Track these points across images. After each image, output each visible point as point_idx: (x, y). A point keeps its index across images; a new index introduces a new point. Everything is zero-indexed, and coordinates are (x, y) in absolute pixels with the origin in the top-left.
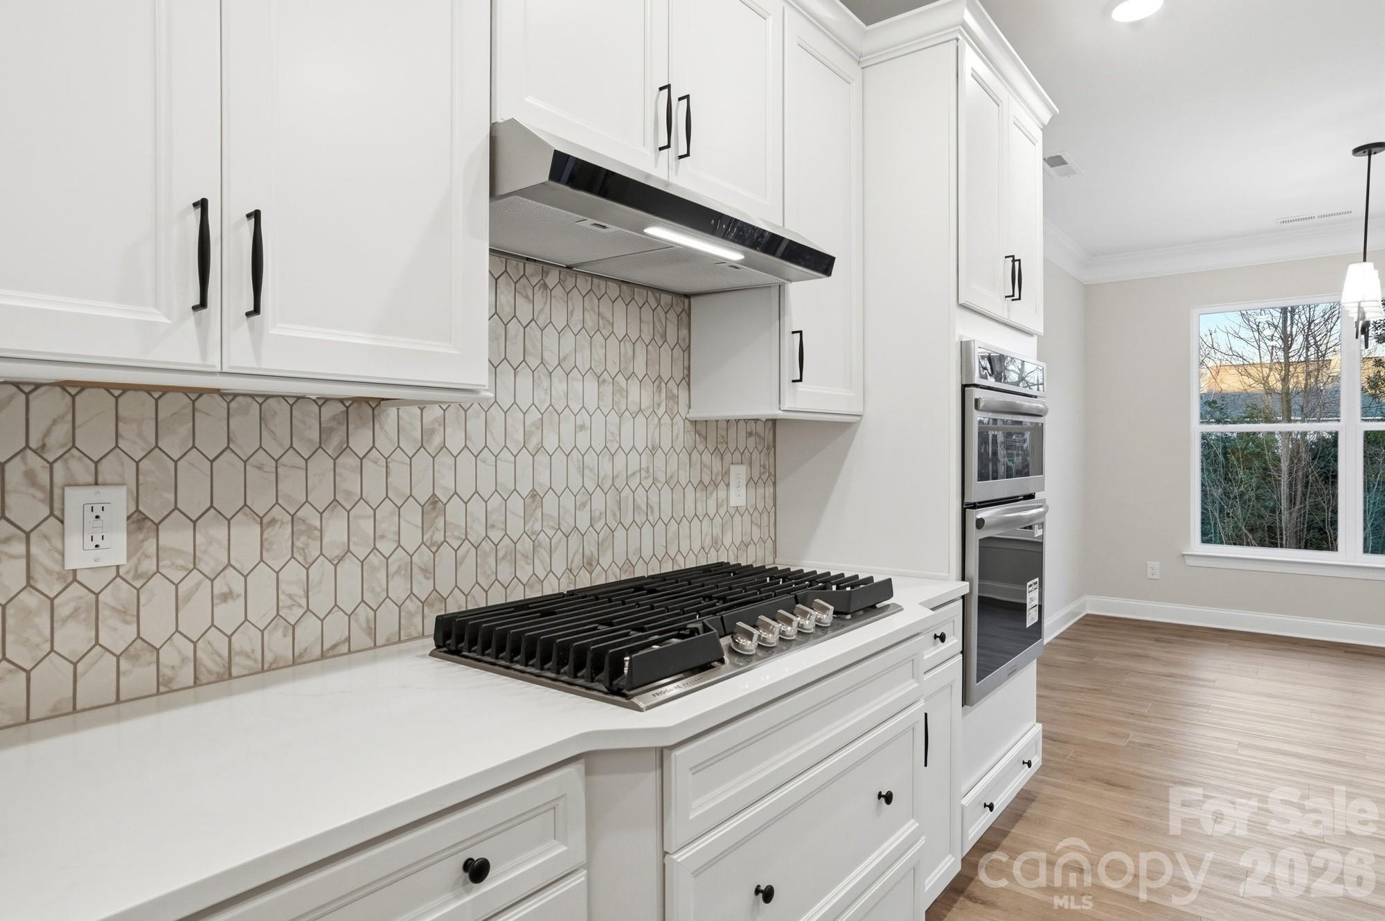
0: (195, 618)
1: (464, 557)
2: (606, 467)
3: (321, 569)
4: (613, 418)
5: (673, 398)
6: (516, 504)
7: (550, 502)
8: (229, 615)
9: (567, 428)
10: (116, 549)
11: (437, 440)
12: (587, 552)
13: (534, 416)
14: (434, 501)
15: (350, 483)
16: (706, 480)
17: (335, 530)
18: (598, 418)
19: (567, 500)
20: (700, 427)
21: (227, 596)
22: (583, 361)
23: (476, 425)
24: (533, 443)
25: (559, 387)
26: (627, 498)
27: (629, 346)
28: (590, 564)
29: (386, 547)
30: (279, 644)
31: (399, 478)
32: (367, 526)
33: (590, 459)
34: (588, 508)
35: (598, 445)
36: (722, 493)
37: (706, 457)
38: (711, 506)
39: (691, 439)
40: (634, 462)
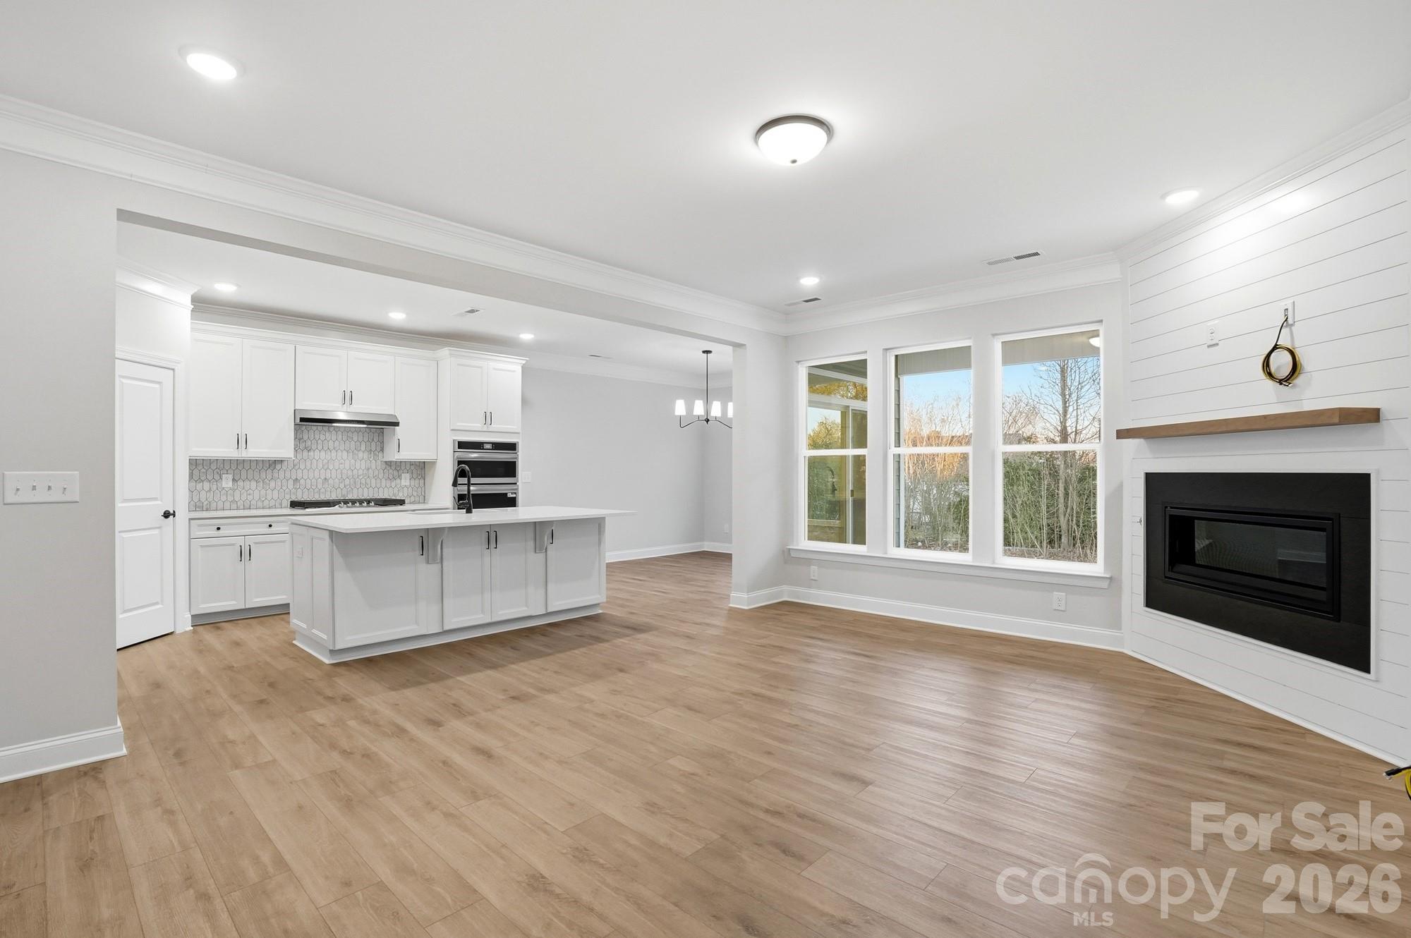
0: (244, 498)
2: (350, 473)
3: (269, 492)
4: (353, 461)
5: (375, 454)
7: (331, 481)
8: (250, 498)
9: (336, 465)
10: (230, 484)
12: (343, 493)
13: (326, 461)
14: (297, 479)
16: (391, 478)
17: (272, 483)
18: (347, 462)
19: (337, 480)
20: (389, 464)
21: (249, 494)
22: (342, 447)
23: (308, 463)
24: (326, 467)
25: (334, 454)
26: (358, 481)
27: (359, 443)
29: (284, 488)
30: (260, 504)
31: (288, 475)
32: (280, 483)
33: (345, 471)
34: (343, 483)
35: (348, 468)
36: (398, 481)
37: (391, 471)
38: (393, 484)
39: (384, 466)
40: (361, 472)
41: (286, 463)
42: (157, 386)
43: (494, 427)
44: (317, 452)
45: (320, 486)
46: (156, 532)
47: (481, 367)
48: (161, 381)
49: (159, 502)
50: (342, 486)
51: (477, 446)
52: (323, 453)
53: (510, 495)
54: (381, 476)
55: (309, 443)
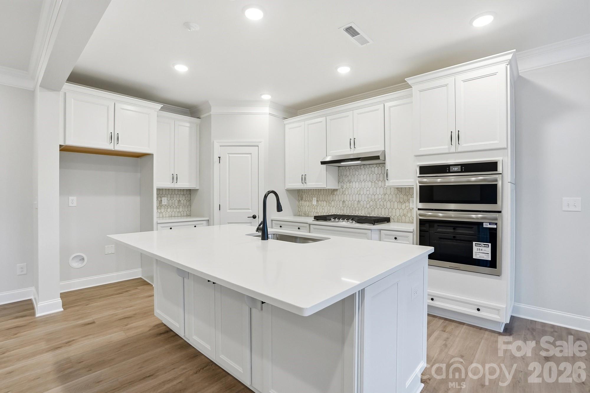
1: (348, 209)
2: (373, 197)
4: (375, 188)
6: (356, 202)
7: (362, 203)
8: (323, 211)
9: (365, 191)
10: (315, 203)
11: (344, 193)
13: (359, 189)
14: (344, 201)
15: (334, 198)
16: (402, 201)
17: (333, 203)
18: (371, 189)
19: (365, 202)
22: (368, 179)
23: (350, 191)
24: (359, 193)
25: (363, 184)
26: (378, 203)
28: (369, 214)
29: (338, 206)
31: (340, 197)
32: (336, 203)
33: (370, 196)
34: (369, 204)
35: (371, 193)
36: (407, 204)
37: (401, 196)
38: (403, 207)
39: (396, 192)
40: (380, 197)
41: (339, 191)
43: (464, 145)
44: (354, 183)
45: (356, 206)
47: (446, 85)
49: (250, 210)
50: (368, 206)
52: (357, 184)
53: (486, 225)
54: (394, 200)
55: (350, 177)
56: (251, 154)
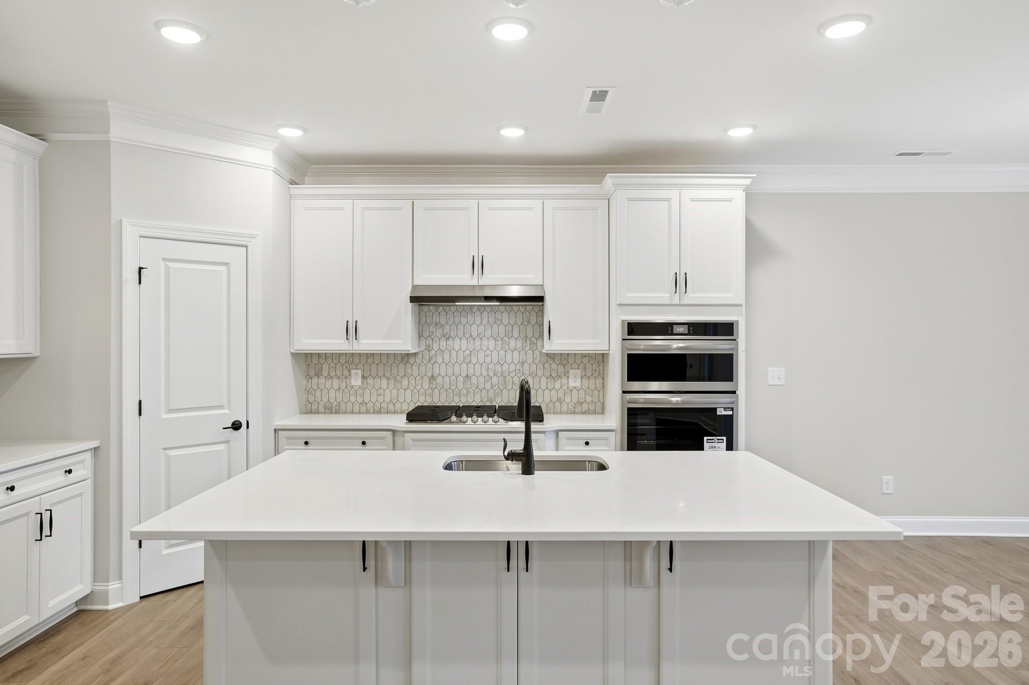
0: (374, 399)
1: (442, 393)
2: (498, 368)
3: (401, 391)
4: (502, 352)
5: (532, 343)
6: (461, 379)
7: (474, 379)
8: (381, 399)
9: (481, 356)
10: (359, 382)
11: (434, 360)
12: (490, 396)
13: (467, 352)
14: (433, 377)
15: (409, 371)
16: (554, 375)
17: (405, 382)
18: (495, 353)
19: (481, 379)
20: (551, 356)
21: (380, 395)
22: (488, 334)
23: (446, 356)
24: (467, 361)
25: (478, 343)
26: (509, 380)
27: (510, 327)
28: (491, 400)
29: (418, 388)
30: (391, 408)
31: (422, 369)
32: (413, 382)
33: (492, 366)
34: (490, 382)
35: (495, 361)
36: (564, 380)
37: (554, 366)
38: (557, 385)
39: (544, 359)
40: (512, 367)
41: (420, 356)
42: (223, 268)
43: (692, 296)
44: (457, 341)
45: (460, 386)
46: (221, 447)
47: (668, 200)
48: (228, 262)
49: (226, 411)
50: (488, 386)
51: (665, 329)
52: (464, 342)
53: (721, 412)
54: (540, 373)
55: (447, 329)
56: (226, 264)
